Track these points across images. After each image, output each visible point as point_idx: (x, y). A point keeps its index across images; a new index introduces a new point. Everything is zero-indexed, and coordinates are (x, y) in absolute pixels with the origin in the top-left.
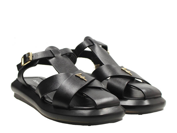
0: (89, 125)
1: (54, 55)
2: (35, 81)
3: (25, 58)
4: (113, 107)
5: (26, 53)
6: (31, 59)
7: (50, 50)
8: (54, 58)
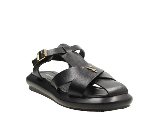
0: (103, 111)
1: (66, 51)
2: (48, 75)
3: (41, 54)
4: (122, 95)
5: (41, 50)
6: (46, 55)
7: (62, 47)
8: (66, 54)
